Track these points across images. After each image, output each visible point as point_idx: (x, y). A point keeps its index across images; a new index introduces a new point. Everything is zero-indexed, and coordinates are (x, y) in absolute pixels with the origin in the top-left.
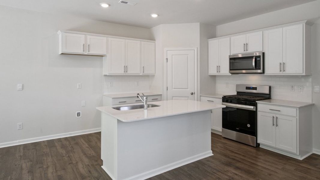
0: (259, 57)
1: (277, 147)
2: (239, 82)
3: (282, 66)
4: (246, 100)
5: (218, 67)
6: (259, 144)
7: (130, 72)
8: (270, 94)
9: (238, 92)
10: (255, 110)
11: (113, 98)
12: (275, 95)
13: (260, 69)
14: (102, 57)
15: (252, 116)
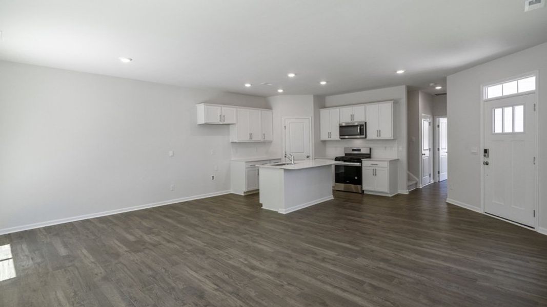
0: (363, 125)
1: (376, 190)
2: (347, 146)
3: (379, 132)
4: (351, 158)
5: (330, 134)
6: (363, 191)
7: (255, 139)
8: (370, 154)
9: (346, 154)
10: (360, 165)
11: (246, 162)
12: (375, 154)
13: (363, 135)
14: (227, 126)
15: (359, 170)
